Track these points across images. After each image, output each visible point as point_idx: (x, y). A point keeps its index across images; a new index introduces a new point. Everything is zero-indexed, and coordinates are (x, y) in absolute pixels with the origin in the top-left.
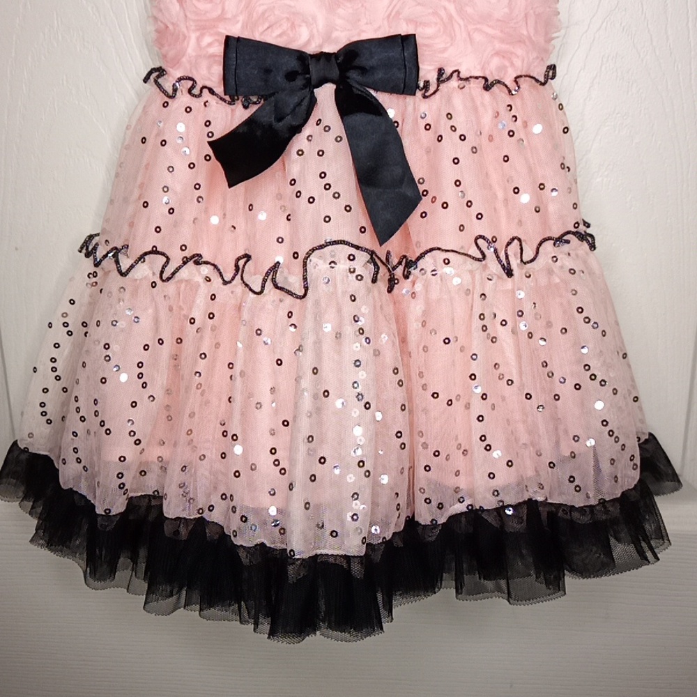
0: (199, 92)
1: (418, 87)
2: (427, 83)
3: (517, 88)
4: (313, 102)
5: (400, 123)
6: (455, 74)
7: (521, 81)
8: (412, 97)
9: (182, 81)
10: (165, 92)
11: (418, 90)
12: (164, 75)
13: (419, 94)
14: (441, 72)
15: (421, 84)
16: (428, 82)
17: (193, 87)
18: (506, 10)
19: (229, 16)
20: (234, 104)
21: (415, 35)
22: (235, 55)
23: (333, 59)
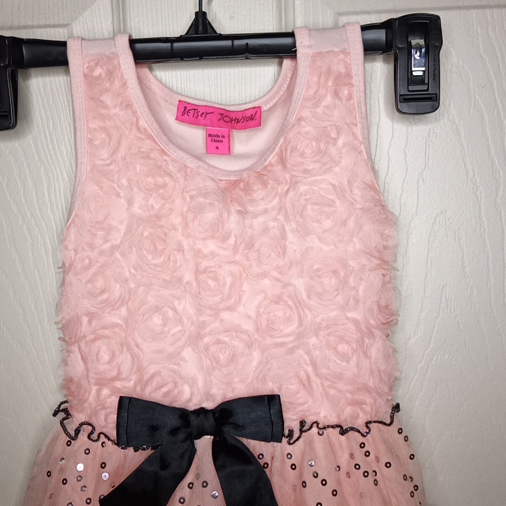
0: (97, 438)
1: (283, 435)
2: (291, 432)
3: (368, 431)
4: (193, 452)
5: (270, 465)
6: (315, 425)
7: (371, 426)
8: (279, 444)
9: (84, 426)
10: (68, 434)
11: (283, 438)
12: (69, 418)
13: (285, 440)
14: (302, 423)
15: (286, 432)
16: (292, 430)
17: (92, 433)
18: (355, 370)
19: (123, 376)
20: (126, 449)
21: (279, 396)
22: (127, 414)
23: (211, 415)
